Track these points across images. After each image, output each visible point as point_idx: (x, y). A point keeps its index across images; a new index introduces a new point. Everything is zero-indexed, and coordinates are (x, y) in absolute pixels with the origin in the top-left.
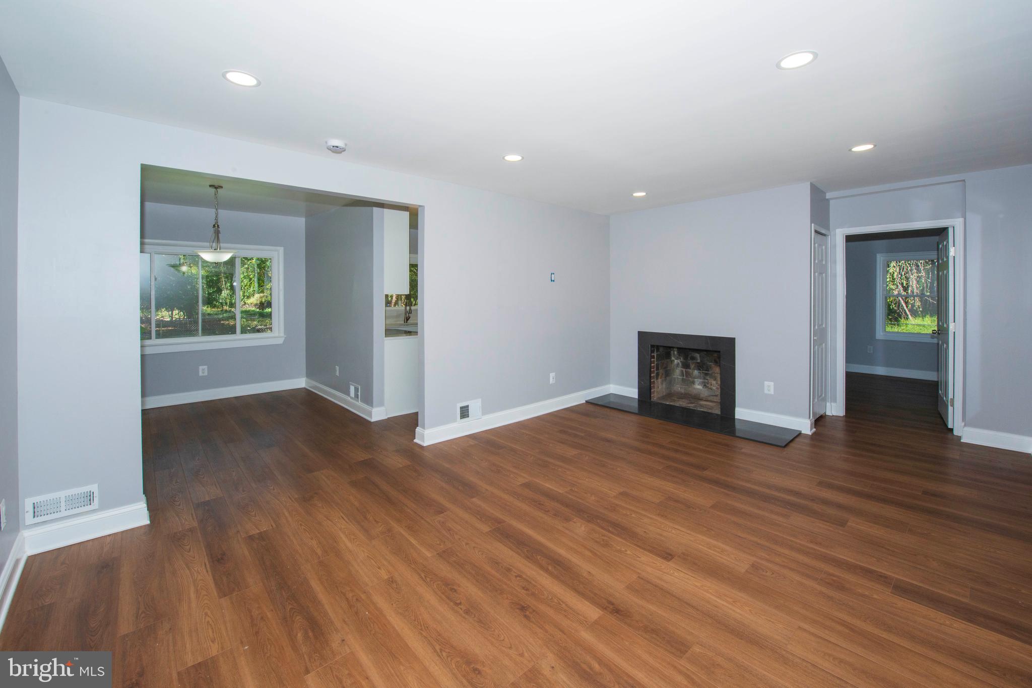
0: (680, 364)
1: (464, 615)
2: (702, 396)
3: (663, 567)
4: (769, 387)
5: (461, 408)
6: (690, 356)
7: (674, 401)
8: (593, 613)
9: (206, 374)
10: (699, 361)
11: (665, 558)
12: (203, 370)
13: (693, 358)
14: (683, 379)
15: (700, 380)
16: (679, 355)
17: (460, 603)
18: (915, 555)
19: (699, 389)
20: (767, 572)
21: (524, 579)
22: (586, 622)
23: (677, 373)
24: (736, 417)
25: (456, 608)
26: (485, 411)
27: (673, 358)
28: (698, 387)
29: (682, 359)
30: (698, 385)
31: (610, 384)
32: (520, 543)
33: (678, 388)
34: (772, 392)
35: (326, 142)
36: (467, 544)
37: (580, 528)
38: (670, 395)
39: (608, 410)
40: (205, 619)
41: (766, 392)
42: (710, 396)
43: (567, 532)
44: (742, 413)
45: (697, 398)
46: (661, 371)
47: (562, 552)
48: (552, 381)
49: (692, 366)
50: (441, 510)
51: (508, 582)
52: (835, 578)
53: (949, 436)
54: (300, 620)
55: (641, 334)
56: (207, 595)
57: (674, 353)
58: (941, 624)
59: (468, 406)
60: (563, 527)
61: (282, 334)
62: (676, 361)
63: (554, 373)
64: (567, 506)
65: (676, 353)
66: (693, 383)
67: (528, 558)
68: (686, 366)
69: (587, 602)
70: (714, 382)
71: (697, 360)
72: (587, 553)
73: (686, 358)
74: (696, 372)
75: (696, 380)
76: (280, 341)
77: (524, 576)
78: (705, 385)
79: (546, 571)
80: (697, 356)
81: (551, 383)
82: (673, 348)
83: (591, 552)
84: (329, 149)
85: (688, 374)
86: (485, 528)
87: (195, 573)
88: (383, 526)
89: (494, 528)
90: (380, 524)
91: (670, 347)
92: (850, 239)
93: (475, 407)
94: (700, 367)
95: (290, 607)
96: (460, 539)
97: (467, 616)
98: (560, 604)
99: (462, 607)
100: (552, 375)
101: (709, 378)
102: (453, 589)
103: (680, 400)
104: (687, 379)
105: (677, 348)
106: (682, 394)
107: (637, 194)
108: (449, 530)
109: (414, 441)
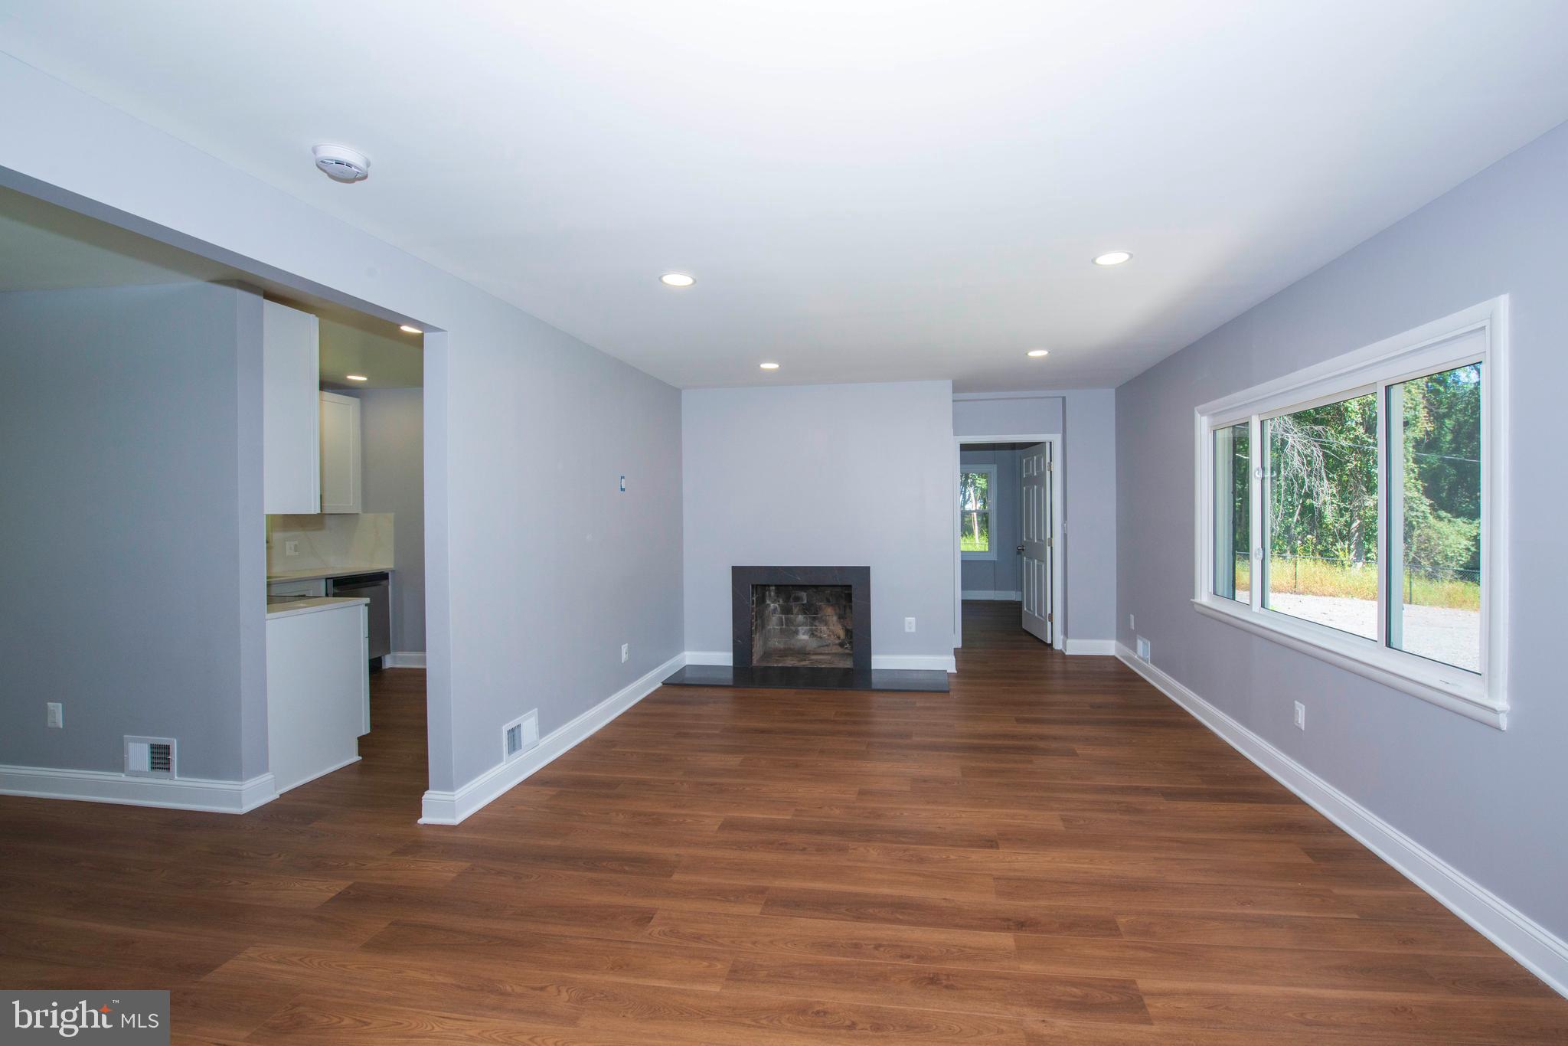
0: (779, 609)
2: (808, 649)
3: (1001, 857)
4: (910, 623)
5: (509, 732)
6: (793, 596)
7: (777, 661)
8: (1006, 940)
10: (805, 602)
11: (991, 847)
13: (797, 599)
14: (781, 629)
15: (805, 628)
16: (778, 596)
19: (804, 640)
20: (1079, 822)
21: (889, 946)
22: (1010, 953)
23: (774, 622)
24: (872, 668)
26: (544, 730)
27: (768, 602)
28: (803, 637)
29: (781, 602)
30: (804, 634)
31: (685, 651)
32: (826, 905)
33: (776, 643)
34: (913, 630)
36: (754, 943)
37: (873, 853)
38: (767, 655)
39: (710, 690)
41: (907, 630)
42: (820, 647)
43: (859, 864)
44: (881, 661)
45: (802, 653)
46: (759, 621)
47: (886, 890)
48: (624, 657)
49: (795, 611)
50: (644, 918)
51: (876, 961)
55: (736, 571)
57: (770, 595)
59: (519, 726)
60: (849, 860)
62: (772, 605)
63: (626, 644)
64: (819, 832)
65: (772, 594)
66: (796, 632)
67: (859, 918)
68: (786, 610)
69: (985, 933)
70: (824, 628)
71: (802, 601)
72: (914, 878)
73: (787, 600)
74: (801, 618)
75: (800, 628)
77: (885, 943)
78: (812, 634)
79: (901, 922)
80: (804, 595)
81: (623, 661)
82: (769, 586)
83: (919, 875)
84: (320, 166)
85: (789, 622)
86: (755, 910)
89: (763, 903)
91: (765, 586)
92: (964, 450)
93: (529, 725)
94: (807, 609)
96: (733, 942)
98: (963, 951)
100: (624, 648)
101: (817, 624)
102: (819, 1012)
103: (785, 658)
104: (789, 630)
105: (775, 586)
106: (780, 650)
107: (766, 366)
108: (699, 938)
109: (421, 821)
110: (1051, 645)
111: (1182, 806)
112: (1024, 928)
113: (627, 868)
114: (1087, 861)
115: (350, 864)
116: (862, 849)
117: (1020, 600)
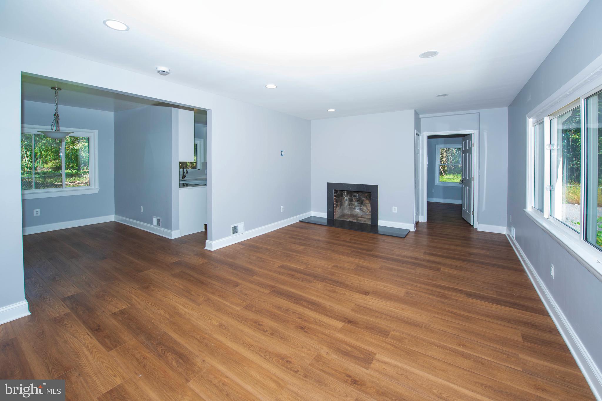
0: (348, 200)
1: (271, 336)
2: (359, 215)
3: (366, 299)
4: (395, 209)
5: (233, 227)
6: (353, 195)
7: (346, 218)
8: (340, 325)
9: (39, 214)
10: (358, 197)
11: (366, 294)
12: (37, 212)
13: (355, 196)
14: (349, 207)
15: (358, 207)
16: (347, 195)
17: (267, 331)
18: (471, 280)
19: (358, 212)
20: (413, 295)
21: (298, 314)
22: (337, 329)
23: (346, 204)
24: (379, 225)
25: (265, 333)
26: (247, 229)
27: (344, 197)
28: (357, 211)
29: (349, 197)
30: (357, 210)
31: (311, 211)
32: (289, 296)
33: (347, 212)
34: (396, 212)
35: (157, 68)
36: (259, 300)
37: (319, 285)
38: (343, 216)
39: (313, 225)
40: (103, 365)
41: (393, 212)
42: (363, 215)
43: (312, 288)
44: (381, 223)
45: (356, 216)
46: (339, 203)
47: (313, 298)
48: (282, 210)
49: (354, 200)
50: (237, 285)
51: (290, 317)
52: (442, 294)
53: (472, 228)
54: (170, 355)
55: (328, 184)
56: (98, 351)
57: (345, 194)
58: (488, 307)
59: (237, 226)
60: (309, 286)
61: (97, 186)
62: (346, 198)
63: (283, 206)
64: (308, 275)
65: (346, 193)
66: (355, 209)
67: (296, 303)
68: (351, 200)
69: (334, 320)
70: (365, 208)
71: (357, 197)
72: (326, 297)
73: (351, 196)
74: (356, 203)
75: (356, 207)
76: (96, 191)
77: (297, 312)
78: (361, 210)
79: (308, 308)
80: (357, 195)
81: (281, 211)
82: (344, 191)
83: (328, 296)
84: (158, 72)
85: (352, 205)
86: (267, 291)
87: (82, 340)
88: (204, 297)
89: (271, 290)
90: (201, 296)
91: (343, 190)
92: (429, 137)
93: (241, 227)
94: (358, 200)
95: (160, 349)
96: (254, 298)
97: (273, 337)
98: (321, 323)
99: (268, 332)
100: (282, 207)
101: (363, 206)
102: (260, 324)
103: (349, 218)
104: (352, 207)
105: (347, 191)
106: (349, 215)
107: (330, 110)
108: (246, 295)
109: (205, 248)
110: (473, 226)
111: (472, 301)
112: (350, 323)
113: (243, 272)
114: (401, 309)
115: (184, 255)
116: (317, 283)
117: (461, 203)
